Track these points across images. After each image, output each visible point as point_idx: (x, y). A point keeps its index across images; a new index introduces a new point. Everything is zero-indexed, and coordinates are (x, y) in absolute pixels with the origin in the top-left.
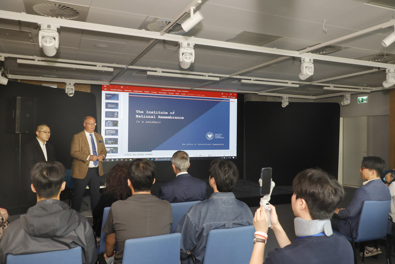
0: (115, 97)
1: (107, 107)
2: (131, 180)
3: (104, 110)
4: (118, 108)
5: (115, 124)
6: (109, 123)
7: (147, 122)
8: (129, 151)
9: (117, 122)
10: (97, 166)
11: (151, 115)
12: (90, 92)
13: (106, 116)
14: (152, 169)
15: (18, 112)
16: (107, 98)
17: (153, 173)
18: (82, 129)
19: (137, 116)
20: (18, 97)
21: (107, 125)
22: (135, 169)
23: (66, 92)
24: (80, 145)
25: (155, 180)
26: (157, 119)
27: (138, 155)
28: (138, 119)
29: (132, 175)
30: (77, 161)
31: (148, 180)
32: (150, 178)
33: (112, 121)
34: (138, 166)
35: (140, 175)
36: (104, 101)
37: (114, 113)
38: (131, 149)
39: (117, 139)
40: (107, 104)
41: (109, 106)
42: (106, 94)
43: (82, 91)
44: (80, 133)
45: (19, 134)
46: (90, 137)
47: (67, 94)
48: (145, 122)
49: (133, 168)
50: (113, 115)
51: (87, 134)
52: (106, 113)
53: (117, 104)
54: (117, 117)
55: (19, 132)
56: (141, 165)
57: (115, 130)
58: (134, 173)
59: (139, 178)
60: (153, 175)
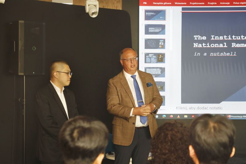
0: (160, 14)
1: (147, 32)
2: (194, 148)
3: (143, 37)
4: (164, 34)
5: (161, 58)
6: (150, 58)
7: (212, 54)
8: (183, 102)
9: (163, 55)
10: (145, 125)
11: (219, 42)
12: (121, 9)
13: (147, 47)
14: (229, 132)
15: (21, 43)
16: (147, 18)
17: (231, 138)
18: (120, 68)
19: (195, 45)
20: (20, 22)
21: (148, 59)
22: (202, 131)
23: (87, 11)
24: (119, 94)
25: (234, 150)
26: (229, 49)
27: (198, 108)
28: (198, 49)
29: (197, 139)
30: (118, 119)
31: (222, 149)
32: (227, 147)
33: (155, 54)
34: (206, 125)
35: (210, 140)
36: (143, 22)
37: (158, 41)
38: (185, 100)
39: (164, 83)
40: (147, 27)
41: (151, 30)
42: (146, 11)
43: (109, 8)
44: (118, 76)
45: (23, 76)
46: (132, 79)
47: (88, 14)
48: (208, 54)
49: (199, 128)
50: (156, 44)
51: (128, 76)
52: (147, 41)
53: (163, 27)
54: (163, 47)
55: (22, 74)
56: (212, 124)
57: (161, 68)
58: (199, 137)
59: (208, 144)
60: (232, 142)
